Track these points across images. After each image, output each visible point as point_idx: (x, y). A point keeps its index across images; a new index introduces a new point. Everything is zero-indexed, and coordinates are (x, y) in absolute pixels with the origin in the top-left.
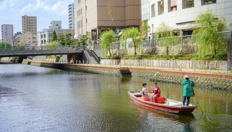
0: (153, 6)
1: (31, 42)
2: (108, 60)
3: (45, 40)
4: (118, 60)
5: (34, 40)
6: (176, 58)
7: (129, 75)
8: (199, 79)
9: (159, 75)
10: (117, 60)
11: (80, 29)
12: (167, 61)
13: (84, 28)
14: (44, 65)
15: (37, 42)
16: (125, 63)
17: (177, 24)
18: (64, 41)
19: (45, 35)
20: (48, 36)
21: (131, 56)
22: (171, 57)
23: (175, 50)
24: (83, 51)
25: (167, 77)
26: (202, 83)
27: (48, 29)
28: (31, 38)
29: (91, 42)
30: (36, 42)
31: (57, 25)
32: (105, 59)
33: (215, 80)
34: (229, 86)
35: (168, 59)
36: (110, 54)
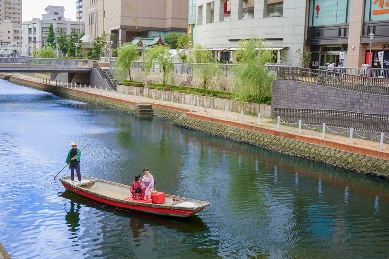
0: (201, 7)
1: (12, 38)
2: (127, 86)
3: (35, 38)
4: (141, 88)
5: (17, 35)
6: (215, 95)
7: (150, 114)
8: (228, 128)
9: (185, 118)
10: (138, 88)
11: (93, 26)
12: (203, 98)
13: (100, 25)
14: (30, 84)
15: (22, 39)
16: (150, 95)
17: (229, 40)
18: (66, 45)
19: (35, 28)
20: (41, 31)
21: (159, 85)
22: (209, 93)
23: (216, 83)
24: (91, 68)
25: (193, 123)
26: (231, 134)
27: (41, 19)
28: (12, 32)
29: (108, 51)
30: (20, 32)
31: (56, 13)
32: (122, 84)
33: (245, 132)
34: (258, 140)
35: (204, 95)
36: (130, 78)
